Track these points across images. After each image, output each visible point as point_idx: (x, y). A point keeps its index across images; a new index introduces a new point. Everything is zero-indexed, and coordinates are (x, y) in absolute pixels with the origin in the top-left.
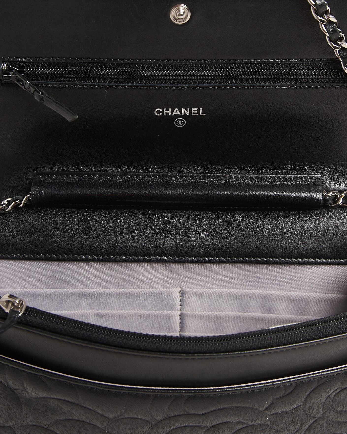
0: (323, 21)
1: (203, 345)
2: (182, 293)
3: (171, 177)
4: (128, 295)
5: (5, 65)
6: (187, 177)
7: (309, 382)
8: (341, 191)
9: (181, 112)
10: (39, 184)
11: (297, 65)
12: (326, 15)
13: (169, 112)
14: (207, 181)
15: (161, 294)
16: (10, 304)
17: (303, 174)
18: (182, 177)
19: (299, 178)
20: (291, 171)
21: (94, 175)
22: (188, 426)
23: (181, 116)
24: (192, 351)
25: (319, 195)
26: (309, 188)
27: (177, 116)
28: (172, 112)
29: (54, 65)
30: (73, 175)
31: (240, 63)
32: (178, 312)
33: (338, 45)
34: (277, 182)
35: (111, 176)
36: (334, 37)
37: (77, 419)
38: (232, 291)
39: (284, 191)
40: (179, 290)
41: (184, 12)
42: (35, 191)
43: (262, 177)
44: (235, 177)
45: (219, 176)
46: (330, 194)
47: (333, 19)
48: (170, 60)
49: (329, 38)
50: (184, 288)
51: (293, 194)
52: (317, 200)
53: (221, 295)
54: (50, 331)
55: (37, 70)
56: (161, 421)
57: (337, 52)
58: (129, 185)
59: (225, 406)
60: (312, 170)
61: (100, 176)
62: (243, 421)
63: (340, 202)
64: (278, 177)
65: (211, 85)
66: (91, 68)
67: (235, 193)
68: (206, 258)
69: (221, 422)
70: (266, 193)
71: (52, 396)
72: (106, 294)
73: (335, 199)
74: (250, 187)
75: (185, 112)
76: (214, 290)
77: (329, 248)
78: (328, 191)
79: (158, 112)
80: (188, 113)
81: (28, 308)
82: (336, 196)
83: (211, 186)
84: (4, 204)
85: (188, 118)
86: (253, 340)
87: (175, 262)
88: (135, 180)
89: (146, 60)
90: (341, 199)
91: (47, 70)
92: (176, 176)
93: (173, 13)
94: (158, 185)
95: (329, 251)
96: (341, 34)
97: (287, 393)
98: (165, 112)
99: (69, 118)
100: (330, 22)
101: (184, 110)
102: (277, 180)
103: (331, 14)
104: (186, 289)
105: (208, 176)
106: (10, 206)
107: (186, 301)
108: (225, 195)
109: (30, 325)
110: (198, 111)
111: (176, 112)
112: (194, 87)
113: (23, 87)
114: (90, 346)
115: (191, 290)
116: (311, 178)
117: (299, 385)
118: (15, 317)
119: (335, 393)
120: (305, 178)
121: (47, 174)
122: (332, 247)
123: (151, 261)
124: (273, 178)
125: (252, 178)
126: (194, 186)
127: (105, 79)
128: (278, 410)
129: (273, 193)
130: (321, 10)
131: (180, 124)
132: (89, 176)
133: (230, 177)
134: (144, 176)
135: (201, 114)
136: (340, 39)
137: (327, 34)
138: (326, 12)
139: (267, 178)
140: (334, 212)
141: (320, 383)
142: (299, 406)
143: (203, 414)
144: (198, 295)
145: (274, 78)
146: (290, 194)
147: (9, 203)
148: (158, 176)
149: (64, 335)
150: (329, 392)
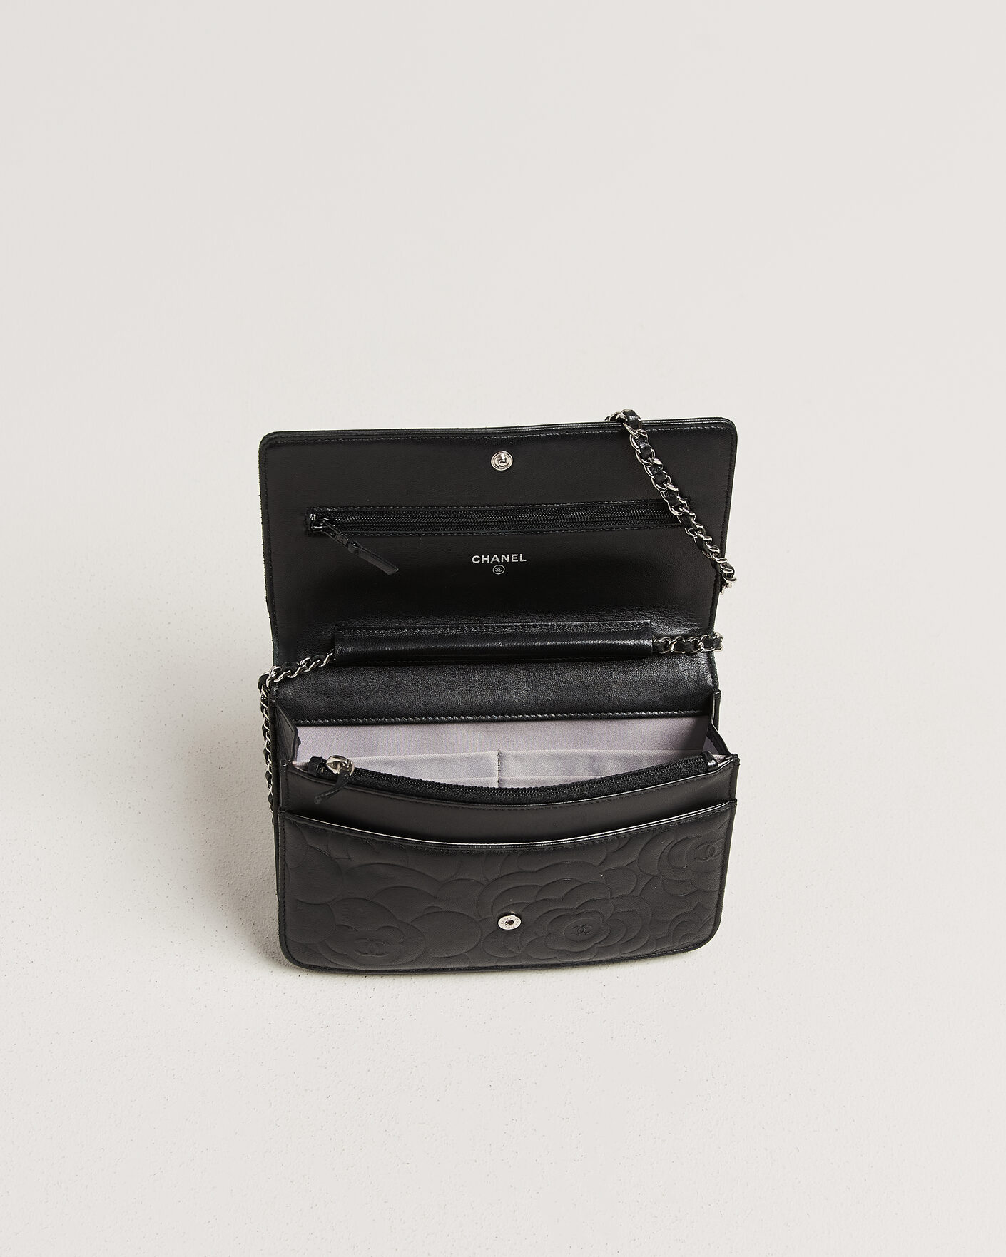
0: (648, 465)
1: (538, 794)
2: (501, 757)
3: (487, 627)
4: (441, 761)
5: (315, 515)
6: (505, 627)
7: (643, 833)
8: (673, 637)
9: (500, 559)
10: (344, 642)
11: (622, 507)
12: (651, 458)
13: (488, 559)
14: (527, 630)
15: (477, 758)
16: (339, 766)
17: (631, 620)
18: (499, 627)
19: (627, 624)
20: (618, 617)
21: (403, 629)
22: (521, 886)
23: (501, 563)
24: (528, 801)
25: (649, 643)
26: (637, 635)
27: (496, 563)
28: (491, 559)
29: (367, 513)
30: (379, 629)
31: (563, 507)
32: (497, 778)
33: (664, 487)
34: (603, 629)
35: (421, 629)
36: (659, 479)
37: (405, 885)
38: (556, 751)
39: (610, 639)
40: (497, 753)
41: (506, 459)
42: (339, 649)
43: (586, 625)
44: (557, 625)
45: (540, 625)
46: (661, 640)
47: (657, 462)
48: (490, 506)
49: (654, 481)
50: (502, 751)
51: (621, 642)
52: (647, 647)
53: (544, 756)
54: (382, 790)
55: (348, 520)
56: (493, 881)
57: (663, 493)
58: (442, 639)
59: (559, 861)
60: (640, 614)
61: (409, 629)
62: (577, 879)
63: (672, 649)
64: (604, 624)
65: (533, 530)
66: (406, 515)
67: (558, 643)
68: (527, 716)
69: (555, 879)
70: (592, 642)
71: (380, 861)
72: (416, 761)
73: (666, 645)
74: (575, 636)
75: (504, 559)
76: (537, 751)
77: (661, 699)
78: (659, 638)
79: (476, 559)
80: (507, 560)
81: (356, 769)
82: (668, 642)
83: (532, 637)
84: (302, 665)
85: (508, 565)
86: (587, 788)
87: (494, 721)
88: (448, 633)
89: (465, 506)
90: (673, 645)
91: (358, 519)
92: (492, 627)
93: (494, 462)
94: (474, 637)
95: (661, 703)
96: (667, 476)
97: (622, 845)
98: (483, 559)
99: (389, 571)
100: (655, 465)
101: (503, 556)
102: (603, 627)
103: (656, 458)
104: (506, 751)
105: (527, 625)
106: (310, 667)
107: (505, 766)
108: (547, 646)
109: (360, 785)
110: (519, 557)
111: (495, 558)
112: (514, 532)
113: (334, 539)
114: (424, 802)
115: (511, 752)
116: (640, 624)
117: (633, 836)
118: (346, 777)
119: (671, 846)
120: (633, 624)
121: (349, 629)
122: (664, 698)
123: (467, 722)
124: (598, 625)
125: (575, 626)
126: (514, 636)
127: (420, 528)
128: (611, 866)
129: (599, 642)
130: (646, 454)
131: (499, 571)
132: (396, 629)
133: (551, 625)
134: (457, 628)
135: (521, 560)
136: (667, 480)
137: (653, 477)
138: (651, 456)
139: (592, 625)
140: (666, 660)
141: (654, 835)
142: (634, 861)
143: (537, 871)
144: (518, 758)
145: (598, 521)
146: (617, 642)
147: (308, 663)
148: (473, 627)
149: (397, 793)
150: (665, 844)
